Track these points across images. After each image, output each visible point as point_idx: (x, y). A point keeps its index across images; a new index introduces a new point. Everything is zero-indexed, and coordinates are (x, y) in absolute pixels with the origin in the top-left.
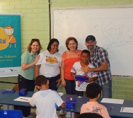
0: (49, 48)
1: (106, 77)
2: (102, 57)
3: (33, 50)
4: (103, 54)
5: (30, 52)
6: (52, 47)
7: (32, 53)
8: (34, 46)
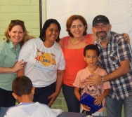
2: (121, 51)
3: (13, 40)
4: (123, 46)
8: (15, 32)
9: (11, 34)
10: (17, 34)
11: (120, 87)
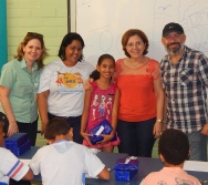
0: (62, 54)
1: (198, 116)
3: (28, 57)
5: (20, 60)
6: (69, 51)
7: (23, 64)
8: (31, 47)
9: (27, 49)
10: (33, 50)
11: (182, 118)
